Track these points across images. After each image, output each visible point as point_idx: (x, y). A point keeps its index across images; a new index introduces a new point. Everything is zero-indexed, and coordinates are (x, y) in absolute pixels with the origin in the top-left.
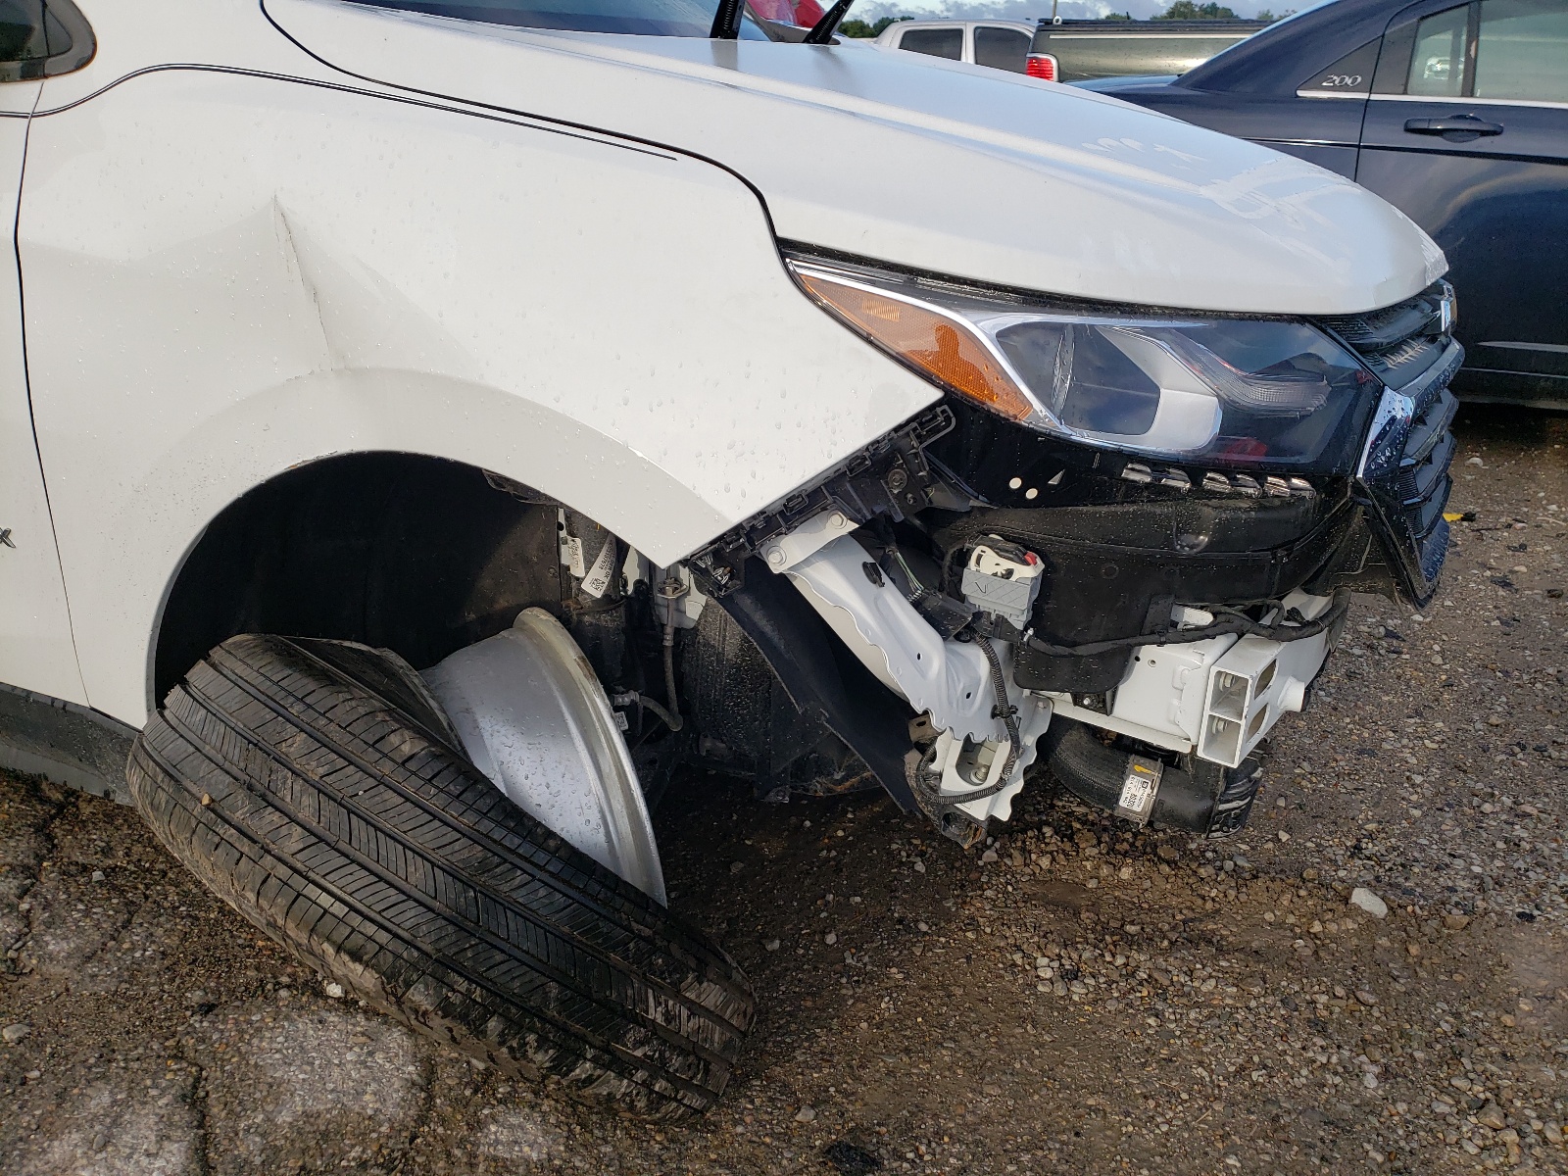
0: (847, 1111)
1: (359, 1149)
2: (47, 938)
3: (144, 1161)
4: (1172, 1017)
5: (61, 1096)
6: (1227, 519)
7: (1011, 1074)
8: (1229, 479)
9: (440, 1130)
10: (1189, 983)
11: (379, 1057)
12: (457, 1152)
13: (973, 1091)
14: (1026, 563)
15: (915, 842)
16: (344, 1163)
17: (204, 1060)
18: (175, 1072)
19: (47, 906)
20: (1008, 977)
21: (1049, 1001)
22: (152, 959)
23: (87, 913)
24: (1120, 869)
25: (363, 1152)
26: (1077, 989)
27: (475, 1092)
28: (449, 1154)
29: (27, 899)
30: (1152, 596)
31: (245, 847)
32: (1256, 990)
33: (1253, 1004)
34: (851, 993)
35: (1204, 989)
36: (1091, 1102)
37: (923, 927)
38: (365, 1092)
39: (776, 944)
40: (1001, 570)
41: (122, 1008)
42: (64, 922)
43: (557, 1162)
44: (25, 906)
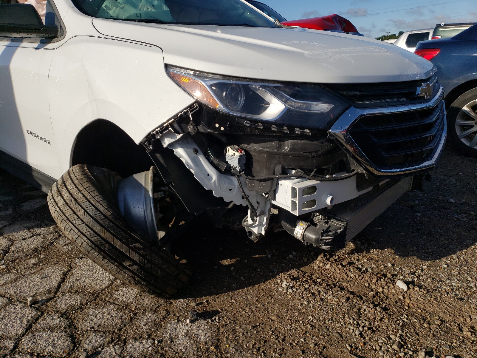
0: (206, 306)
1: (90, 290)
2: (61, 240)
3: (48, 283)
4: (313, 303)
5: (42, 269)
6: (294, 142)
7: (256, 307)
8: (277, 127)
9: (109, 290)
10: (325, 296)
12: (109, 295)
13: (242, 308)
14: (238, 152)
15: (274, 251)
16: (85, 292)
17: (73, 267)
18: (66, 268)
20: (273, 285)
21: (280, 293)
26: (290, 291)
28: (107, 295)
30: (275, 164)
31: (54, 204)
32: (343, 301)
33: (341, 304)
34: (227, 281)
35: (328, 298)
36: (273, 318)
37: (259, 270)
38: (99, 279)
39: (217, 267)
40: (232, 154)
41: (66, 255)
43: (129, 302)
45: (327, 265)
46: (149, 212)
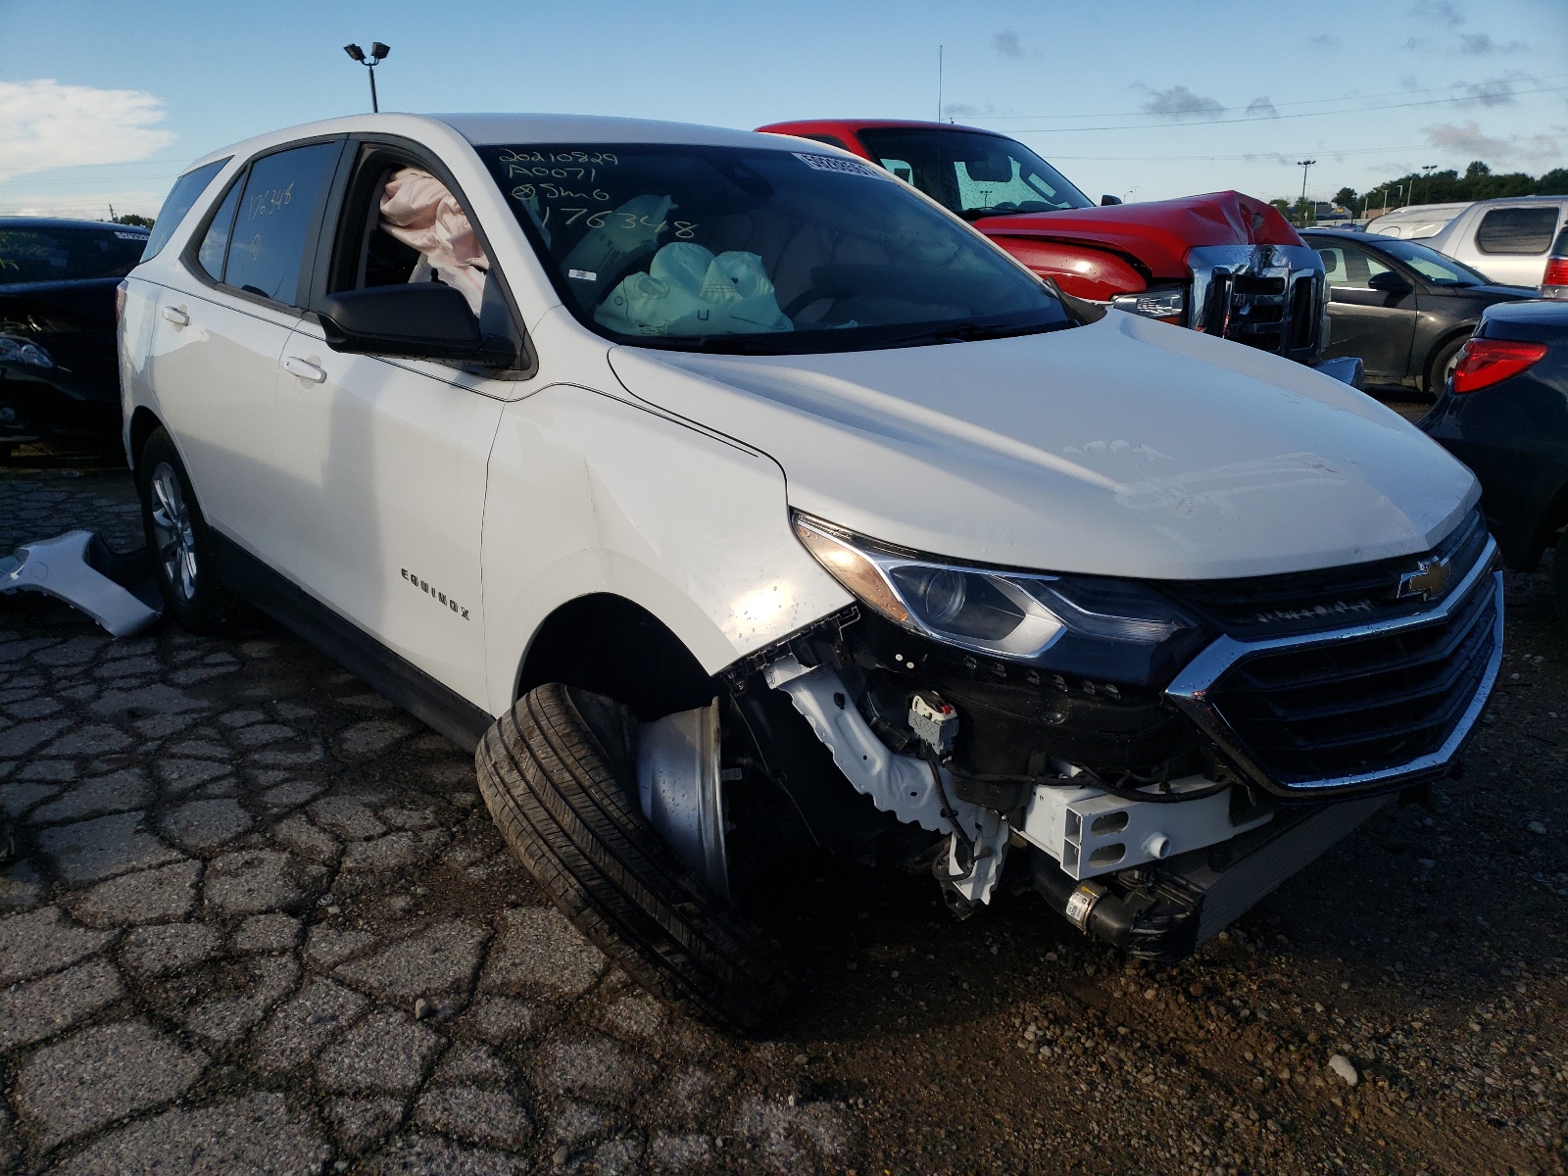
0: (831, 1067)
1: (549, 994)
2: (458, 848)
3: (449, 965)
4: (1102, 1090)
5: (428, 926)
6: (1078, 706)
7: (956, 1084)
8: (1039, 675)
9: (595, 1000)
10: (1134, 1074)
11: (584, 955)
12: (597, 1012)
13: (921, 1083)
14: (940, 711)
16: (539, 998)
17: (500, 929)
18: (483, 930)
19: (465, 832)
20: (1002, 1032)
21: (1019, 1054)
22: (502, 873)
23: (481, 841)
24: (1146, 991)
25: (551, 996)
26: (1045, 1051)
27: (623, 987)
28: (592, 1012)
29: (458, 826)
30: (1032, 750)
31: (501, 788)
32: (1181, 1092)
33: (1174, 1101)
34: (884, 1008)
35: (1143, 1081)
36: (998, 1117)
37: (965, 986)
38: (567, 969)
40: (927, 713)
41: (476, 894)
42: (469, 842)
43: (645, 1034)
44: (454, 829)
45: (1149, 991)
46: (710, 820)
